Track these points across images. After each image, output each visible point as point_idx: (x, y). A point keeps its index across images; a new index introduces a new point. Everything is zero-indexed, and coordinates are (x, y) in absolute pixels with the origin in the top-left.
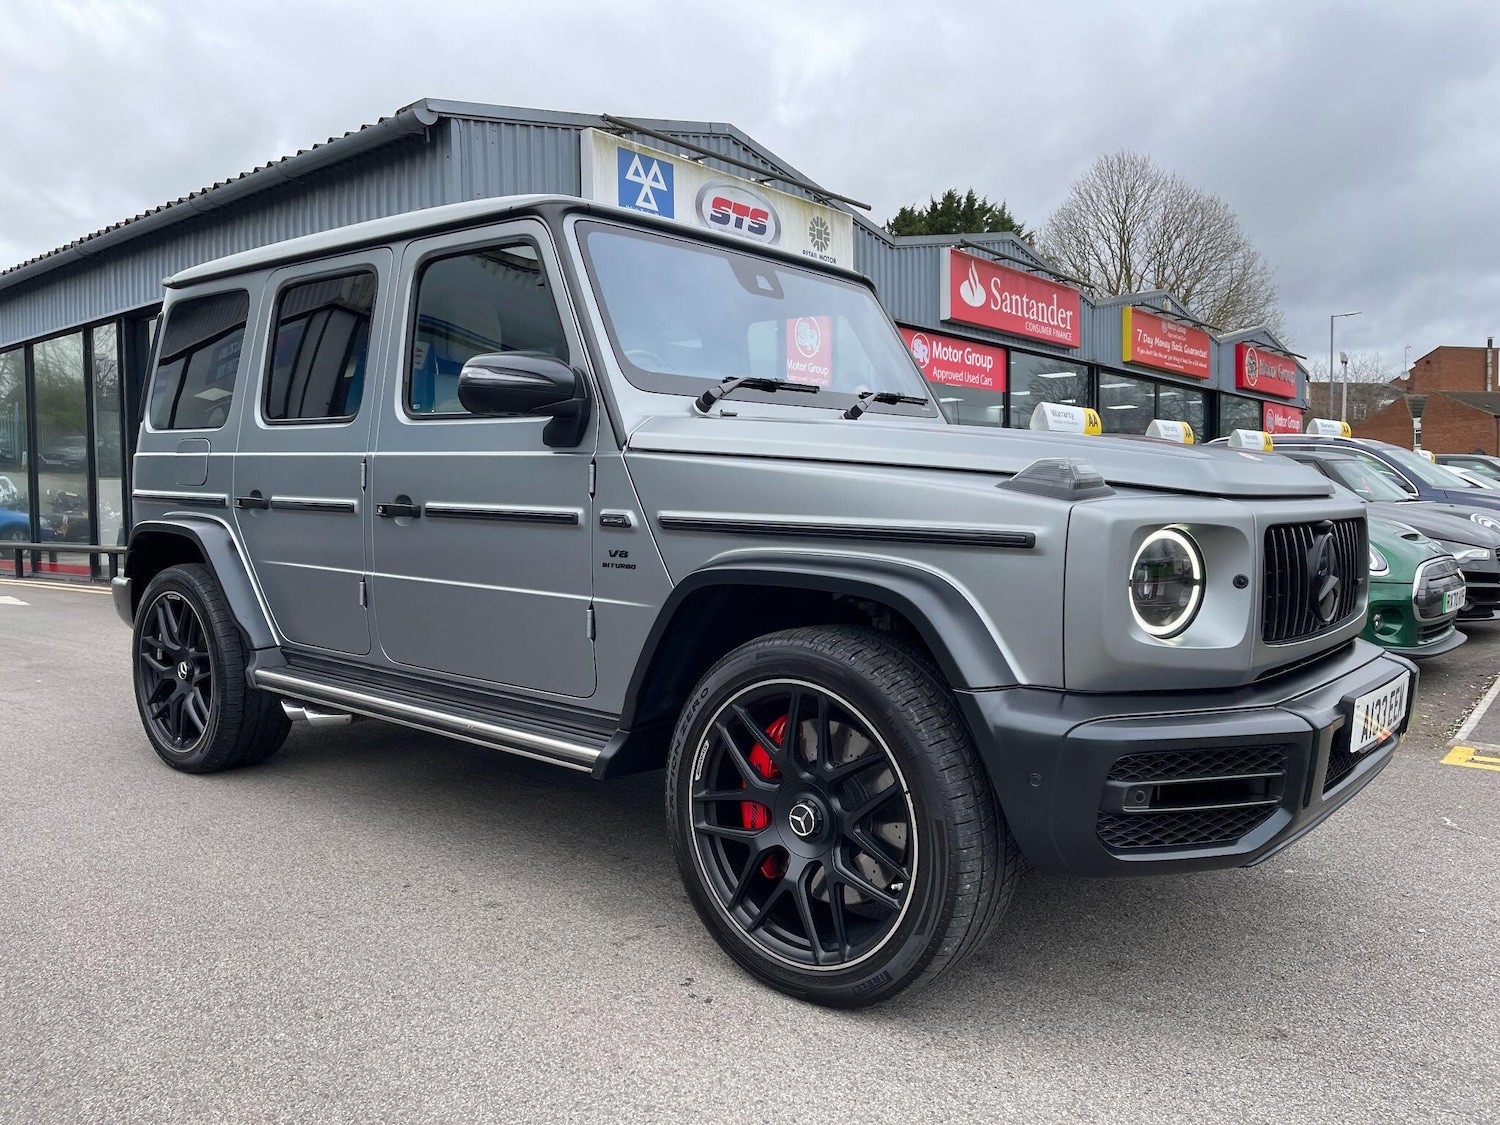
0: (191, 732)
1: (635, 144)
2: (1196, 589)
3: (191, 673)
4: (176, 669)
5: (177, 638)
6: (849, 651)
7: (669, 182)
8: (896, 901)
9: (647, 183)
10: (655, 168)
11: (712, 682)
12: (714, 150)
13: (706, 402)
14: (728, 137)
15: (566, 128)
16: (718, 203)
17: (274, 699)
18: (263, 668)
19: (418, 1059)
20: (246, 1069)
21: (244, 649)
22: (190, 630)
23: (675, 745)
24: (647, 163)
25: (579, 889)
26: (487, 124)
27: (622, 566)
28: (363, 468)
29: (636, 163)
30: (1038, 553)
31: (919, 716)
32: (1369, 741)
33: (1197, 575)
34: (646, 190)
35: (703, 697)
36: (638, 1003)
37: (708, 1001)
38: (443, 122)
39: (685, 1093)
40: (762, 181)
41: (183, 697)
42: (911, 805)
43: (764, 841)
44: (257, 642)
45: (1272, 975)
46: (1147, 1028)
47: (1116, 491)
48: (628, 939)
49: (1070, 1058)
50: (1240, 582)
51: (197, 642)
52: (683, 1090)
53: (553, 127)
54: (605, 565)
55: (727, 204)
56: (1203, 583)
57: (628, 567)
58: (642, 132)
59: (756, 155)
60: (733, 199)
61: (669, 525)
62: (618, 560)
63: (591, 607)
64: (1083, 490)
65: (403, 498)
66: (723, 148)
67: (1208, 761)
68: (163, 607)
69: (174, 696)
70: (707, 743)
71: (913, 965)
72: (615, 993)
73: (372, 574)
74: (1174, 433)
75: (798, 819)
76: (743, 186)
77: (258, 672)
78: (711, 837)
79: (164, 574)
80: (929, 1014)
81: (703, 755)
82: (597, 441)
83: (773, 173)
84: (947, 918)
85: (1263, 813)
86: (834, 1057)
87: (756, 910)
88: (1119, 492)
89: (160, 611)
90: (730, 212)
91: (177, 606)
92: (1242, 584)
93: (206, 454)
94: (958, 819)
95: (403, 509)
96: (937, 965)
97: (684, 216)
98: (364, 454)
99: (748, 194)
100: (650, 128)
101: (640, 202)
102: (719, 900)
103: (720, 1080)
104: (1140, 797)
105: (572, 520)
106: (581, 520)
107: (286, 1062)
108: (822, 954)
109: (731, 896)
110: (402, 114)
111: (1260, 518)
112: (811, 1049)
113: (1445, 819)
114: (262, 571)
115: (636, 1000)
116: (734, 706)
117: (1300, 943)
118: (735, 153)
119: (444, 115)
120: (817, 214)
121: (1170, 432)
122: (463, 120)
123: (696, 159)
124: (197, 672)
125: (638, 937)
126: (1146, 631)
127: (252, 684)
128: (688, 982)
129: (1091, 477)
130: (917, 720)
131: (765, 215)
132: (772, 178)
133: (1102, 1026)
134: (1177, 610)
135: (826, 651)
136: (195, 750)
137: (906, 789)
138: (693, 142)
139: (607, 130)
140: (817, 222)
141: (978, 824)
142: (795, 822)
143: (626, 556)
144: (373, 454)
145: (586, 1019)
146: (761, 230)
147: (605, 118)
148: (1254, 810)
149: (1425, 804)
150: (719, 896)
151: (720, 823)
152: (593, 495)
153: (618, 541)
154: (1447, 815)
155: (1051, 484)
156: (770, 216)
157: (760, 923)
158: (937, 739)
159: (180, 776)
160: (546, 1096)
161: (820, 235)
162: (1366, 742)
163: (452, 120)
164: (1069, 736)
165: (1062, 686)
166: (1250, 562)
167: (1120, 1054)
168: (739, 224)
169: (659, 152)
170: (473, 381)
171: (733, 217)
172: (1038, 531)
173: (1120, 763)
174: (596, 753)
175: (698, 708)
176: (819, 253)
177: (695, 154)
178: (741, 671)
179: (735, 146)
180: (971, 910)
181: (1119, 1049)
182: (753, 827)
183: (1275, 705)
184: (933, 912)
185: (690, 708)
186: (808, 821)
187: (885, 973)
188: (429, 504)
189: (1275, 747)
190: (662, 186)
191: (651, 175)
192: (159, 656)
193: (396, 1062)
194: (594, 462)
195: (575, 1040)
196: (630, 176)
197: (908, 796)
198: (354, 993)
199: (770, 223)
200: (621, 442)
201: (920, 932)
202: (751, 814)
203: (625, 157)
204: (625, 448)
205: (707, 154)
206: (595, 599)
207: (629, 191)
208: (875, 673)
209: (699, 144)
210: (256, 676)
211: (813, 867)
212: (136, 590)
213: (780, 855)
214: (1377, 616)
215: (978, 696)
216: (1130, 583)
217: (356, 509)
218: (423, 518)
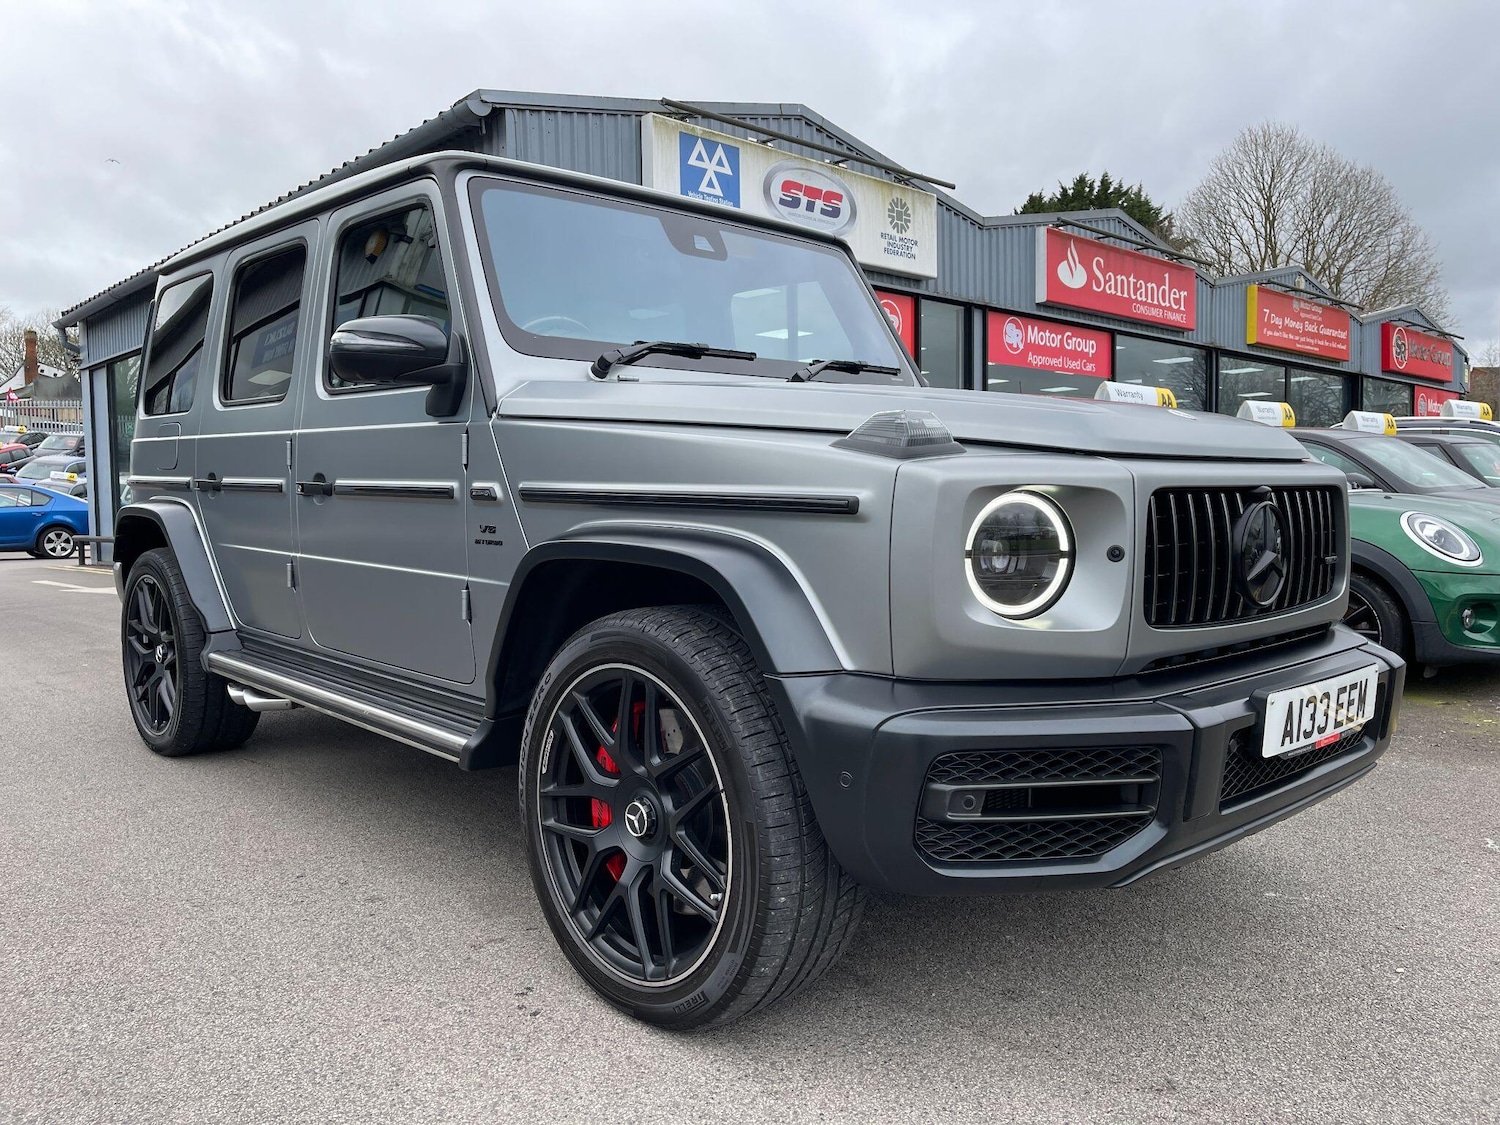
0: (163, 715)
1: (698, 128)
2: (1063, 563)
3: (165, 655)
4: (154, 653)
5: (152, 621)
6: (674, 633)
7: (735, 167)
8: (714, 912)
9: (711, 167)
10: (720, 152)
11: (554, 669)
12: (784, 132)
13: (602, 369)
14: (800, 118)
15: (626, 114)
16: (787, 186)
17: (218, 683)
18: (215, 652)
19: (198, 1062)
20: (29, 1059)
21: (203, 634)
22: (165, 616)
23: (525, 734)
24: (711, 147)
25: (471, 885)
26: (544, 113)
27: (490, 543)
28: (289, 447)
29: (699, 147)
30: (863, 519)
31: (735, 705)
32: (1296, 745)
33: (1064, 546)
34: (710, 174)
35: (546, 683)
36: (460, 1013)
37: (535, 1014)
38: (497, 113)
39: (450, 1117)
40: (837, 163)
41: (160, 679)
42: (726, 805)
43: (603, 842)
44: (213, 625)
45: (1194, 1014)
46: (1011, 1069)
47: (967, 449)
48: (491, 941)
49: (902, 1101)
50: (1115, 554)
51: (167, 627)
52: (448, 1115)
53: (612, 114)
54: (478, 542)
55: (798, 187)
56: (1072, 555)
57: (496, 543)
58: (706, 116)
59: (830, 136)
60: (804, 182)
61: (529, 496)
62: (488, 536)
63: (467, 588)
64: (920, 446)
65: (319, 476)
66: (796, 130)
67: (1057, 763)
68: (142, 590)
69: (153, 679)
70: (552, 733)
71: (728, 985)
72: (442, 999)
73: (299, 555)
74: (1271, 415)
75: (632, 817)
76: (815, 168)
77: (213, 656)
78: (561, 838)
79: (140, 560)
81: (549, 746)
82: (471, 407)
83: (849, 153)
84: (759, 935)
85: (1133, 826)
86: (634, 1085)
87: (597, 913)
88: (970, 450)
89: (140, 594)
90: (801, 195)
91: (152, 588)
92: (1118, 556)
93: (177, 438)
94: (770, 822)
95: (320, 489)
96: (755, 988)
97: (751, 203)
98: (291, 432)
99: (820, 176)
100: (715, 112)
101: (703, 188)
102: (563, 909)
103: (496, 1104)
104: (969, 803)
105: (447, 493)
106: (456, 494)
107: (71, 1054)
108: (651, 967)
109: (573, 898)
110: (458, 106)
111: (1145, 480)
112: (615, 1074)
113: (1488, 840)
114: (219, 554)
115: (460, 1009)
116: (574, 693)
117: (1245, 978)
118: (807, 135)
119: (498, 106)
120: (897, 194)
121: (1265, 414)
122: (518, 110)
123: (764, 142)
124: (169, 657)
125: (502, 940)
126: (986, 610)
127: (206, 668)
128: (525, 991)
129: (936, 434)
130: (733, 709)
131: (839, 198)
132: (846, 158)
133: (959, 1064)
134: (1043, 586)
135: (653, 633)
136: (166, 733)
137: (721, 787)
138: (762, 125)
139: (670, 114)
140: (895, 203)
141: (797, 827)
142: (630, 821)
143: (494, 532)
144: (297, 431)
145: (394, 1027)
146: (835, 213)
147: (666, 102)
148: (1118, 823)
149: (1470, 822)
150: (564, 897)
151: (572, 822)
152: (466, 466)
153: (488, 515)
154: (1491, 836)
155: (884, 441)
156: (845, 199)
157: (600, 929)
158: (753, 731)
159: (155, 758)
160: (302, 1111)
161: (900, 216)
162: (1288, 747)
163: (507, 111)
164: (883, 728)
165: (891, 672)
166: (1130, 530)
167: (962, 1099)
168: (810, 207)
169: (724, 135)
170: (346, 347)
171: (804, 200)
172: (863, 495)
173: (943, 762)
174: (462, 741)
175: (543, 695)
176: (898, 236)
177: (765, 137)
178: (578, 655)
179: (808, 127)
180: (790, 927)
181: (964, 1092)
182: (599, 825)
183: (1155, 700)
184: (745, 927)
185: (536, 695)
186: (641, 820)
187: (702, 993)
188: (340, 482)
189: (1145, 747)
190: (727, 170)
191: (716, 159)
192: (145, 639)
193: (176, 1063)
194: (467, 432)
195: (368, 1051)
196: (692, 161)
197: (723, 795)
198: (179, 987)
199: (844, 207)
200: (491, 409)
201: (733, 949)
202: (598, 811)
203: (687, 142)
204: (494, 415)
205: (775, 136)
206: (470, 579)
207: (691, 177)
208: (696, 657)
209: (768, 125)
210: (210, 660)
211: (649, 873)
212: (125, 572)
213: (617, 856)
214: (1467, 612)
215: (788, 683)
216: (969, 554)
217: (284, 489)
218: (334, 496)
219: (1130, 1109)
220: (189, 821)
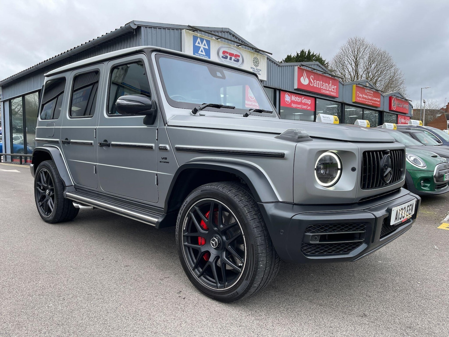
0: (49, 211)
1: (198, 34)
2: (339, 171)
3: (49, 193)
4: (46, 192)
5: (45, 182)
6: (228, 190)
7: (209, 46)
8: (240, 269)
9: (202, 46)
10: (205, 42)
11: (188, 199)
12: (223, 36)
13: (195, 111)
14: (228, 32)
15: (177, 29)
16: (224, 52)
17: (70, 202)
18: (68, 192)
19: (89, 314)
20: (38, 315)
21: (63, 187)
22: (50, 181)
23: (178, 218)
24: (202, 40)
25: (155, 261)
26: (153, 28)
27: (165, 162)
28: (95, 132)
29: (199, 40)
30: (285, 159)
31: (247, 211)
32: (398, 221)
33: (339, 167)
34: (202, 48)
35: (186, 204)
36: (162, 298)
37: (184, 298)
38: (139, 28)
39: (168, 328)
40: (238, 46)
41: (47, 200)
42: (244, 239)
43: (203, 249)
44: (67, 184)
45: (367, 295)
46: (321, 311)
47: (313, 139)
48: (165, 278)
49: (294, 321)
50: (353, 169)
51: (51, 184)
52: (168, 327)
53: (173, 29)
54: (160, 162)
55: (227, 53)
56: (341, 169)
57: (167, 162)
58: (201, 31)
59: (236, 38)
60: (229, 51)
61: (178, 149)
62: (164, 160)
63: (157, 175)
64: (301, 139)
65: (106, 141)
66: (226, 36)
67: (339, 227)
68: (42, 173)
69: (45, 200)
70: (187, 218)
71: (245, 289)
72: (156, 295)
73: (98, 164)
74: (363, 124)
75: (213, 242)
76: (232, 47)
77: (67, 193)
78: (189, 248)
79: (42, 163)
80: (252, 305)
81: (186, 222)
82: (159, 123)
83: (242, 43)
84: (255, 275)
85: (358, 245)
86: (218, 318)
87: (201, 270)
88: (314, 140)
89: (41, 174)
90: (228, 55)
91: (46, 173)
92: (354, 170)
93: (54, 127)
94: (258, 244)
95: (105, 144)
96: (252, 290)
97: (214, 58)
98: (95, 127)
99: (234, 50)
100: (203, 30)
101: (200, 52)
102: (190, 269)
103: (181, 324)
104: (316, 238)
105: (151, 148)
106: (154, 148)
107: (50, 313)
108: (219, 285)
109: (194, 266)
110: (127, 25)
111: (361, 149)
112: (212, 315)
113: (435, 246)
114: (69, 163)
115: (162, 297)
116: (195, 207)
117: (378, 285)
118: (230, 37)
119: (139, 26)
120: (255, 56)
121: (362, 123)
122: (145, 27)
123: (217, 39)
124: (51, 193)
125: (168, 277)
126: (320, 185)
127: (65, 197)
128: (180, 292)
129: (304, 135)
130: (247, 212)
131: (239, 56)
132: (241, 45)
133: (307, 310)
134: (333, 178)
135: (221, 190)
136: (50, 216)
137: (243, 234)
138: (217, 34)
139: (190, 30)
140: (255, 58)
141: (265, 245)
143: (166, 159)
144: (98, 127)
145: (144, 303)
146: (238, 61)
147: (189, 26)
148: (355, 243)
149: (430, 241)
150: (190, 265)
151: (192, 243)
152: (157, 140)
153: (164, 154)
154: (436, 245)
155: (291, 137)
156: (241, 56)
157: (202, 274)
158: (253, 218)
159: (46, 224)
160: (125, 327)
161: (256, 62)
162: (396, 222)
163: (142, 27)
164: (293, 218)
165: (293, 202)
166: (357, 163)
167: (310, 320)
168: (231, 59)
169: (206, 37)
170: (121, 104)
171: (229, 57)
172: (286, 152)
173: (309, 227)
174: (156, 220)
175: (185, 207)
176: (256, 68)
177: (218, 38)
178: (197, 196)
179: (230, 35)
180: (263, 273)
181: (310, 318)
182: (201, 244)
183: (364, 210)
184: (250, 273)
185: (182, 207)
186: (216, 243)
187: (237, 292)
188: (113, 143)
189: (362, 223)
190: (207, 47)
191: (203, 44)
192: (42, 188)
193: (83, 315)
194: (157, 130)
195: (139, 310)
196: (197, 44)
197: (244, 236)
198: (77, 293)
199: (240, 59)
200: (165, 123)
201: (247, 279)
202: (201, 240)
203: (195, 38)
204: (166, 125)
205: (221, 37)
206: (158, 173)
207: (196, 49)
208: (235, 197)
209: (219, 34)
210: (66, 194)
211: (217, 258)
212: (35, 168)
213: (208, 254)
214: (422, 182)
215: (265, 205)
216: (315, 169)
217: (93, 144)
218: (111, 147)
219: (356, 321)
220: (63, 243)
